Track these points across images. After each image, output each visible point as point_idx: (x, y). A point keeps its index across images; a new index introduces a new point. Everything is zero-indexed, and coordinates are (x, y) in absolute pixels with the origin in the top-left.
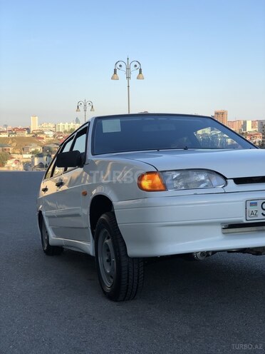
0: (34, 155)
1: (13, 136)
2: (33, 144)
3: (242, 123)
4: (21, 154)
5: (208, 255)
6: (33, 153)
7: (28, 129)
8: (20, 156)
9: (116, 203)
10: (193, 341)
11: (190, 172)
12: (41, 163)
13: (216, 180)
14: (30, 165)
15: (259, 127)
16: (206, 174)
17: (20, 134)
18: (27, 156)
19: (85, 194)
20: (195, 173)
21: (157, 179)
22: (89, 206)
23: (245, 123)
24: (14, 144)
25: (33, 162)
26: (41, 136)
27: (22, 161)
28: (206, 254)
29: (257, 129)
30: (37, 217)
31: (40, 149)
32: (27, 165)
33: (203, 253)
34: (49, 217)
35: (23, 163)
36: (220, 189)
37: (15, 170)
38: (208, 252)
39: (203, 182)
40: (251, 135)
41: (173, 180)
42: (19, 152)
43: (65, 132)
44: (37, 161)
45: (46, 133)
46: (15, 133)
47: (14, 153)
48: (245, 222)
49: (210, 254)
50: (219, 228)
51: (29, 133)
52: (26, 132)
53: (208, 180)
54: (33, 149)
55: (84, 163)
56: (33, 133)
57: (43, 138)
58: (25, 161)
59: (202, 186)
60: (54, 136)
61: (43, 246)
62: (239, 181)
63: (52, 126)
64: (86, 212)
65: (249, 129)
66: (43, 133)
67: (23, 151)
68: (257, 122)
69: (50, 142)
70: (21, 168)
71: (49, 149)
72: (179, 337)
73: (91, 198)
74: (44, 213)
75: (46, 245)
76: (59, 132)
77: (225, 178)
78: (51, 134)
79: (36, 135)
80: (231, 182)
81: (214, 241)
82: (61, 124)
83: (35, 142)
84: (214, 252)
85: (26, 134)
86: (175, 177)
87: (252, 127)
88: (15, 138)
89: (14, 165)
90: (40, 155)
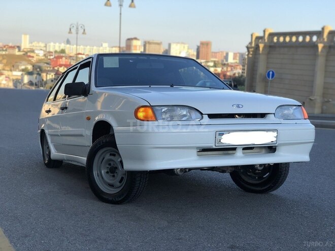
0: (24, 73)
1: (4, 53)
2: (24, 62)
3: (225, 55)
4: (11, 71)
5: (186, 172)
6: (23, 70)
7: (19, 47)
8: (9, 73)
9: (116, 128)
10: (169, 231)
11: (175, 108)
12: (31, 81)
13: (194, 115)
14: (20, 83)
15: (239, 60)
16: (188, 110)
17: (10, 51)
18: (17, 74)
19: (89, 119)
20: (179, 109)
21: (150, 112)
22: (92, 129)
23: (227, 54)
24: (5, 61)
25: (22, 79)
26: (32, 54)
27: (11, 78)
28: (184, 170)
29: (238, 61)
30: (40, 134)
31: (30, 67)
32: (17, 82)
33: (182, 170)
34: (51, 135)
35: (13, 80)
36: (197, 121)
37: (6, 87)
38: (186, 169)
39: (185, 116)
40: (232, 66)
41: (162, 112)
42: (9, 69)
43: (56, 52)
44: (26, 79)
45: (36, 52)
46: (6, 50)
47: (4, 70)
48: (214, 147)
49: (187, 170)
50: (195, 151)
51: (19, 50)
52: (17, 50)
53: (188, 114)
54: (23, 67)
55: (89, 93)
56: (23, 51)
57: (33, 57)
58: (14, 78)
59: (184, 119)
60: (45, 55)
61: (44, 159)
62: (211, 116)
63: (42, 45)
64: (89, 133)
65: (231, 60)
66: (33, 51)
67: (14, 67)
68: (238, 55)
69: (40, 61)
70: (11, 85)
71: (40, 67)
72: (159, 228)
73: (94, 122)
74: (46, 132)
75: (47, 159)
76: (50, 52)
77: (202, 114)
78: (41, 53)
79: (27, 53)
80: (206, 117)
81: (191, 161)
82: (52, 44)
83: (25, 60)
84: (190, 169)
85: (17, 52)
86: (163, 110)
87: (234, 59)
88: (6, 55)
89: (4, 82)
90: (30, 73)
